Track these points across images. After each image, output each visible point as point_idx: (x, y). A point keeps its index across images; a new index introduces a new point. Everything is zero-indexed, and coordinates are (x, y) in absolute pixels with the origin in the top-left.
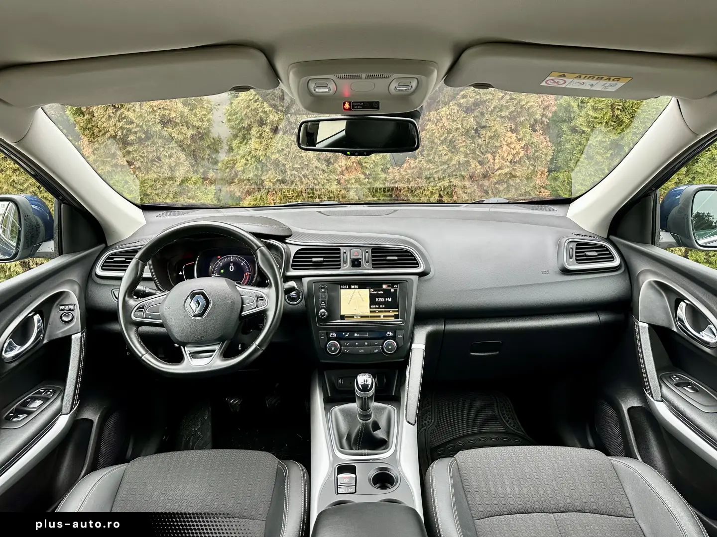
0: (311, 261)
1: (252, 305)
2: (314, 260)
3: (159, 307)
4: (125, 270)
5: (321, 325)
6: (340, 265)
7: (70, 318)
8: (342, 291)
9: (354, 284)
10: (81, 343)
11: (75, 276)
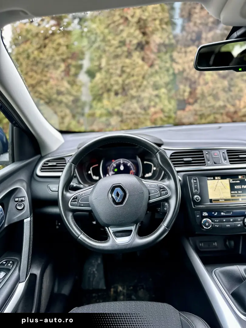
0: (183, 161)
1: (157, 194)
2: (185, 159)
3: (88, 196)
4: (62, 171)
5: (196, 207)
6: (205, 163)
7: (22, 206)
8: (208, 181)
9: (217, 176)
10: (30, 225)
11: (23, 176)
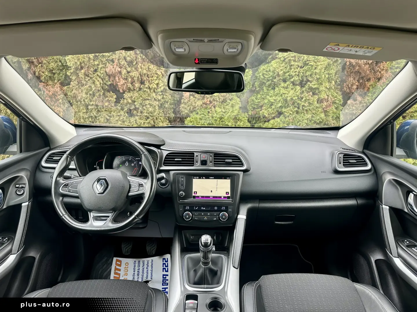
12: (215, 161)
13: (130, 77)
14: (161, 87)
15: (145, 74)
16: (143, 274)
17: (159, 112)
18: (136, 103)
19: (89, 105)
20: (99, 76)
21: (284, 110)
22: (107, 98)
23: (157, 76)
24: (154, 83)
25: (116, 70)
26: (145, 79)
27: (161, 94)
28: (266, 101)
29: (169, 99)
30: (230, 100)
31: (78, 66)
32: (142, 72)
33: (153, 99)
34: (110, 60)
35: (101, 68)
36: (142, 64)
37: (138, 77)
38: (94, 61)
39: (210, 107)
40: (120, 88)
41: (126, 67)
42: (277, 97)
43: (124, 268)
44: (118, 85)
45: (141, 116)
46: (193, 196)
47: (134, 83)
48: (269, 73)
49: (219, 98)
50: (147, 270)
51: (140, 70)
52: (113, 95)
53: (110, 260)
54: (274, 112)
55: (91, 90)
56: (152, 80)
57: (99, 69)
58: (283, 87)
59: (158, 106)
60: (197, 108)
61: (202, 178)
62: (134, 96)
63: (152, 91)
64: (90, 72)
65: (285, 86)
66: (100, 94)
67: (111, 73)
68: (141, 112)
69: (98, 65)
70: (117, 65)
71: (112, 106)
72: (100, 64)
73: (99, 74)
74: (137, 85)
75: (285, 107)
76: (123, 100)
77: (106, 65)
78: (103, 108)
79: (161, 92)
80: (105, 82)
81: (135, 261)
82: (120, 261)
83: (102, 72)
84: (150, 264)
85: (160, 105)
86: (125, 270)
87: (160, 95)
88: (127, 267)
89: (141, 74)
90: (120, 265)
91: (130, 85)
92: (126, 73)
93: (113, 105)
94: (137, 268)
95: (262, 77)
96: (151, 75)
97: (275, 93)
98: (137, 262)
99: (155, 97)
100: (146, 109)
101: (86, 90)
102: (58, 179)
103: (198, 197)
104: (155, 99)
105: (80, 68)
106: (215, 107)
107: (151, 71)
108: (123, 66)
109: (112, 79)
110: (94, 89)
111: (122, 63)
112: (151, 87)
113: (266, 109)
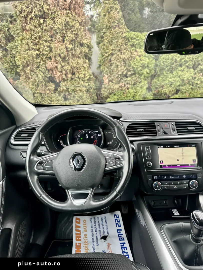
12: (177, 130)
13: (64, 70)
14: (87, 76)
15: (75, 68)
16: (100, 230)
17: (87, 96)
18: (69, 90)
19: (36, 93)
20: (41, 71)
21: (181, 88)
22: (48, 88)
23: (83, 68)
24: (82, 73)
25: (54, 65)
26: (75, 71)
27: (87, 81)
28: (167, 82)
29: (93, 86)
30: (140, 83)
31: (25, 64)
32: (72, 66)
33: (82, 86)
34: (48, 58)
35: (42, 64)
36: (72, 59)
37: (70, 70)
38: (36, 59)
39: (125, 89)
40: (57, 79)
41: (61, 63)
42: (175, 78)
43: (83, 225)
44: (55, 77)
45: (74, 100)
46: (160, 165)
47: (67, 75)
48: (168, 61)
49: (131, 82)
50: (103, 226)
51: (71, 64)
52: (52, 85)
53: (71, 219)
54: (174, 90)
55: (35, 82)
56: (80, 71)
57: (41, 65)
58: (180, 71)
59: (86, 91)
60: (115, 90)
61: (166, 147)
62: (68, 84)
63: (81, 79)
64: (34, 68)
65: (181, 69)
66: (43, 84)
67: (50, 68)
68: (74, 97)
69: (40, 62)
70: (54, 62)
71: (51, 93)
72: (41, 61)
73: (41, 69)
74: (70, 76)
75: (182, 86)
76: (60, 88)
77: (45, 62)
78: (46, 94)
79: (87, 80)
80: (45, 75)
81: (91, 218)
82: (79, 219)
83: (43, 67)
84: (104, 220)
85: (86, 90)
86: (84, 226)
87: (86, 83)
88: (85, 224)
89: (72, 67)
90: (79, 223)
91: (64, 76)
92: (61, 67)
93: (53, 92)
94: (93, 224)
95: (162, 64)
96: (80, 67)
97: (174, 75)
98: (93, 219)
99: (83, 84)
100: (77, 94)
101: (32, 82)
102: (32, 157)
103: (165, 166)
104: (83, 86)
105: (26, 65)
106: (128, 89)
107: (79, 65)
108: (58, 61)
109: (50, 72)
110: (37, 81)
111: (58, 59)
112: (80, 77)
113: (167, 88)
